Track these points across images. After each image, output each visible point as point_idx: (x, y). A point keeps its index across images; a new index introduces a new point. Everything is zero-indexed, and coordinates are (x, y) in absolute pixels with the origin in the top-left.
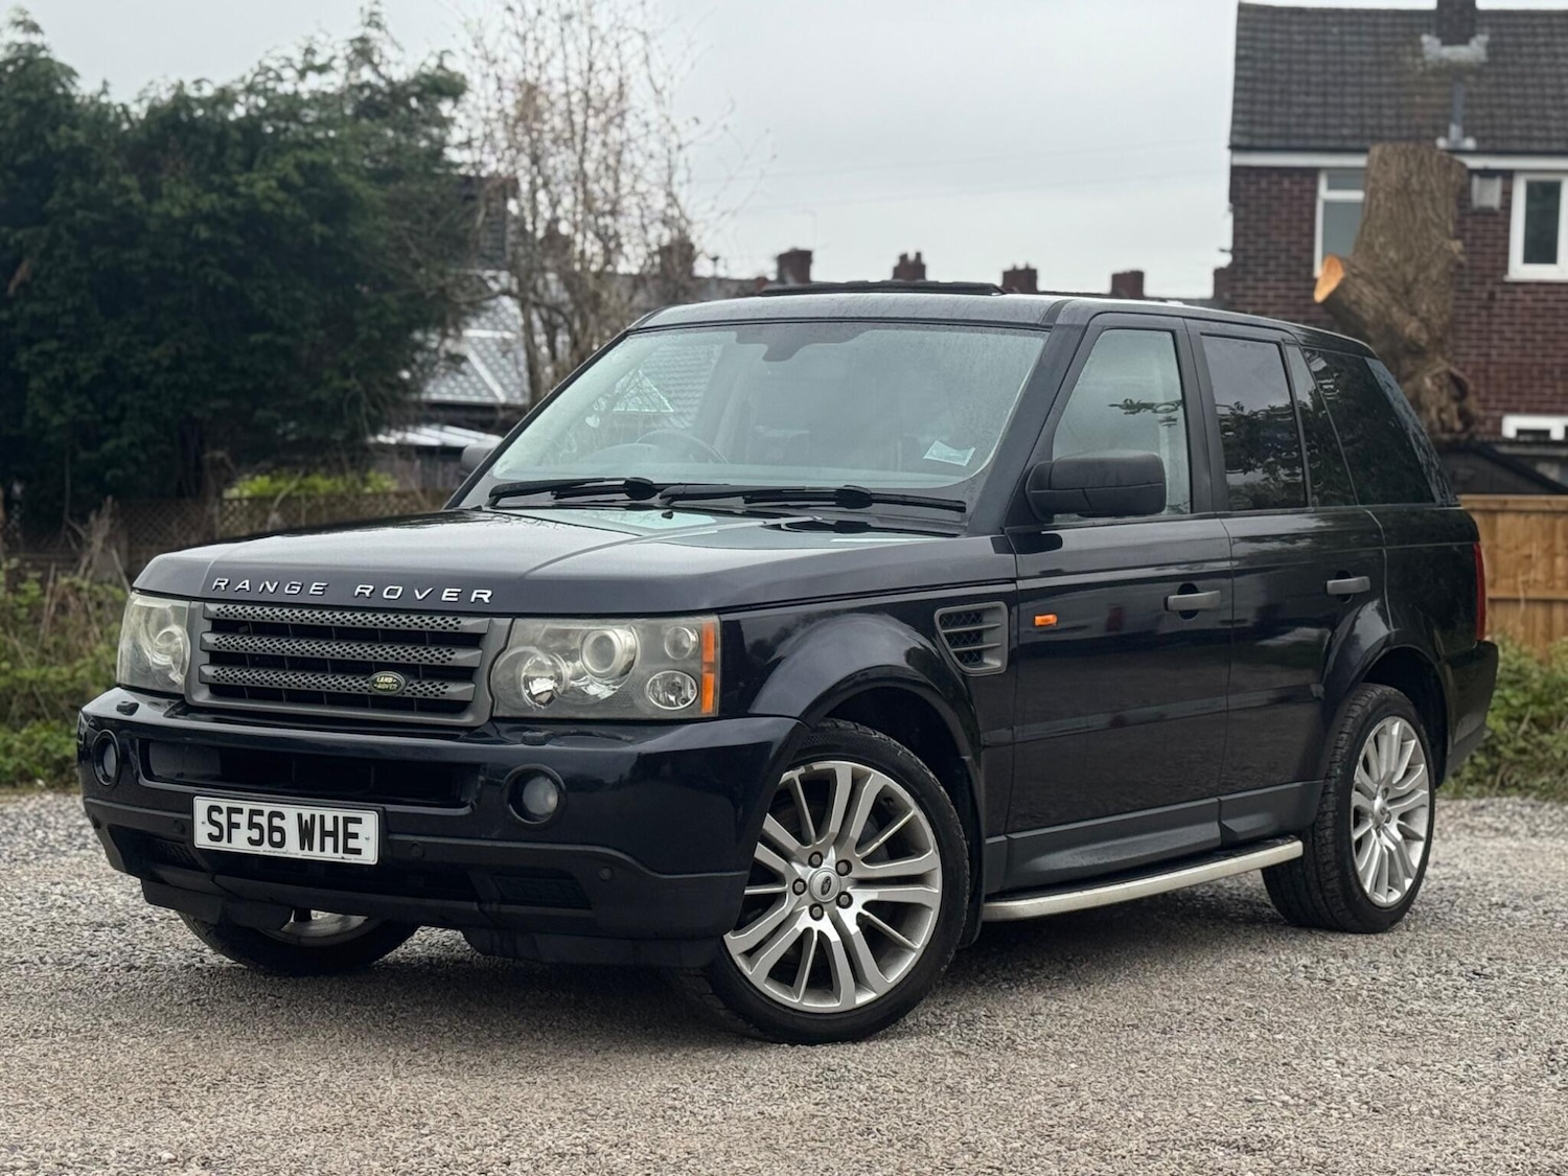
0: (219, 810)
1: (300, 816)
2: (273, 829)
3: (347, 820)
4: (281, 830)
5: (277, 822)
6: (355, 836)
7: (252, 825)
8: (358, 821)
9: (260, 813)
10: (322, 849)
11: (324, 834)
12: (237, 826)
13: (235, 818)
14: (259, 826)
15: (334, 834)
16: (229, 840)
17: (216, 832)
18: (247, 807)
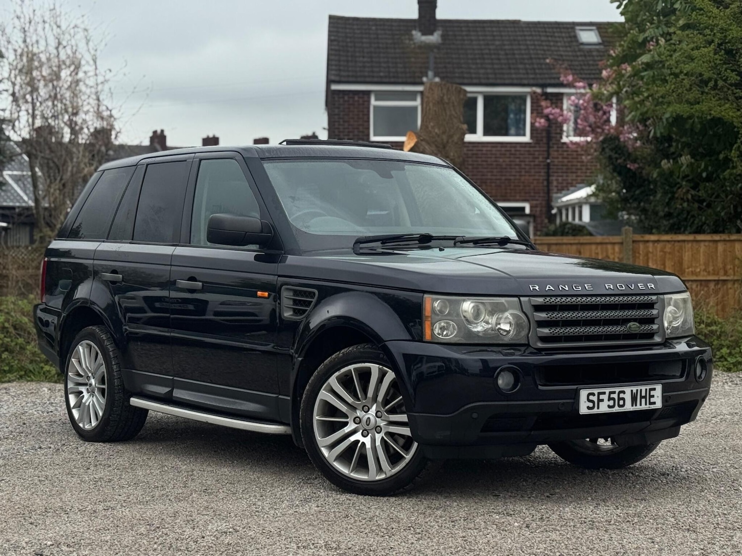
0: (593, 394)
1: (632, 391)
2: (619, 399)
3: (651, 390)
4: (623, 399)
5: (622, 395)
6: (653, 396)
7: (610, 399)
8: (654, 389)
9: (614, 392)
10: (641, 405)
11: (642, 397)
12: (602, 400)
13: (601, 397)
14: (614, 399)
15: (645, 397)
16: (598, 408)
17: (591, 405)
18: (607, 391)
